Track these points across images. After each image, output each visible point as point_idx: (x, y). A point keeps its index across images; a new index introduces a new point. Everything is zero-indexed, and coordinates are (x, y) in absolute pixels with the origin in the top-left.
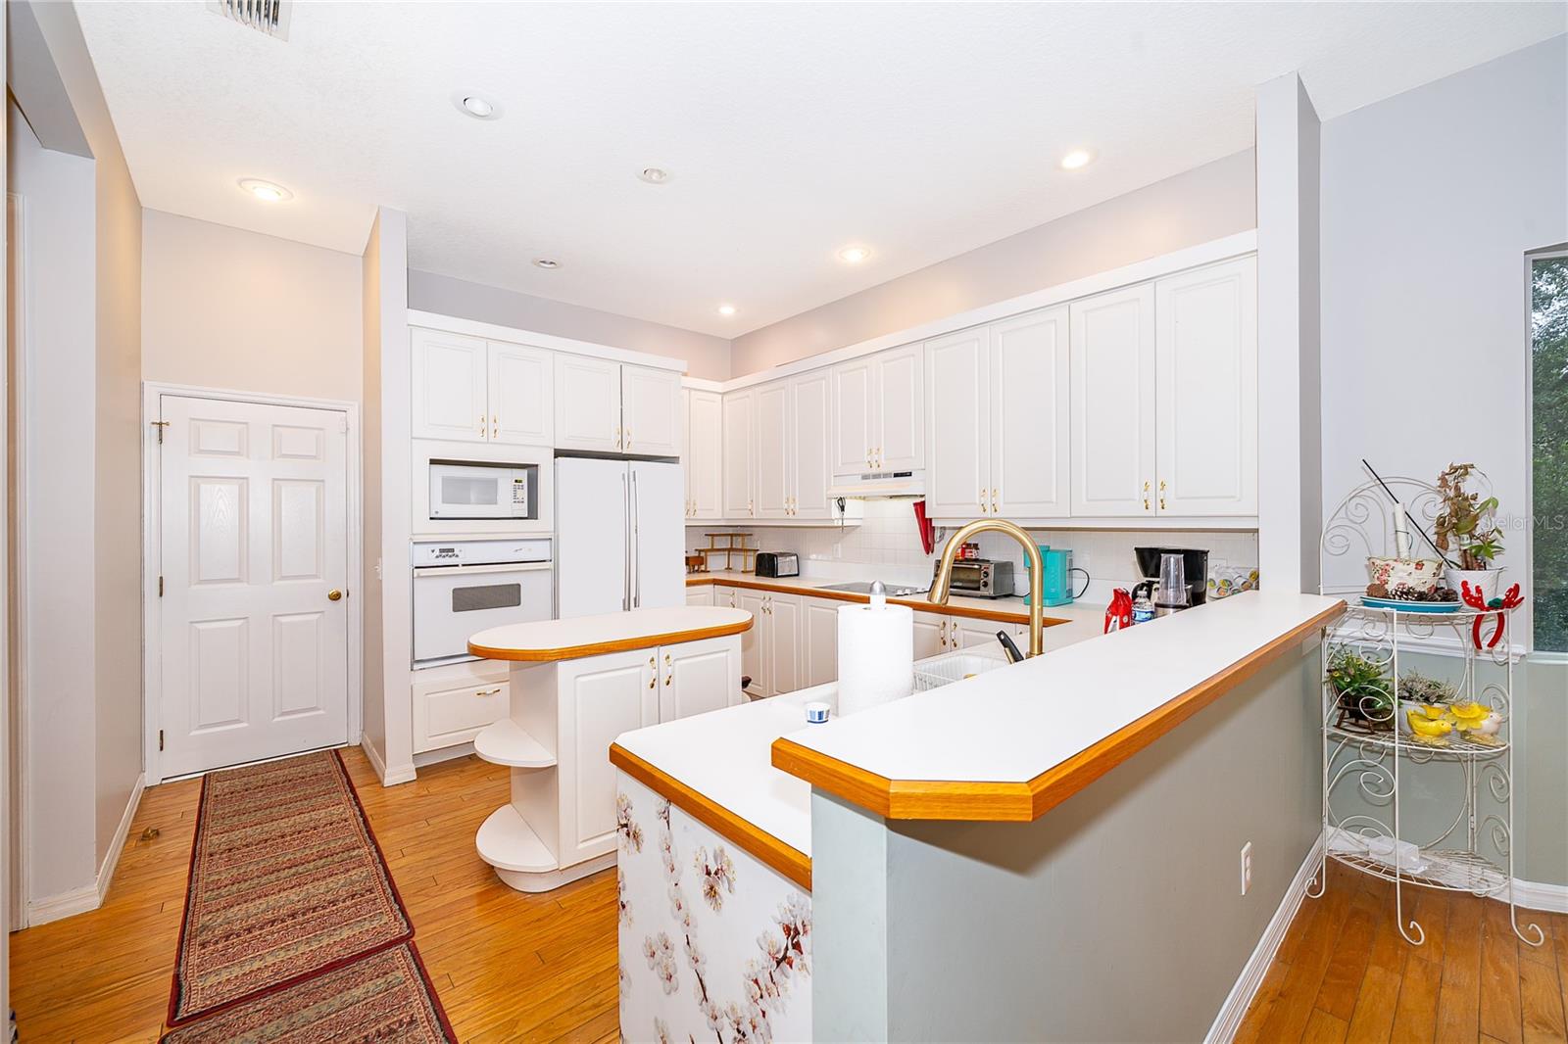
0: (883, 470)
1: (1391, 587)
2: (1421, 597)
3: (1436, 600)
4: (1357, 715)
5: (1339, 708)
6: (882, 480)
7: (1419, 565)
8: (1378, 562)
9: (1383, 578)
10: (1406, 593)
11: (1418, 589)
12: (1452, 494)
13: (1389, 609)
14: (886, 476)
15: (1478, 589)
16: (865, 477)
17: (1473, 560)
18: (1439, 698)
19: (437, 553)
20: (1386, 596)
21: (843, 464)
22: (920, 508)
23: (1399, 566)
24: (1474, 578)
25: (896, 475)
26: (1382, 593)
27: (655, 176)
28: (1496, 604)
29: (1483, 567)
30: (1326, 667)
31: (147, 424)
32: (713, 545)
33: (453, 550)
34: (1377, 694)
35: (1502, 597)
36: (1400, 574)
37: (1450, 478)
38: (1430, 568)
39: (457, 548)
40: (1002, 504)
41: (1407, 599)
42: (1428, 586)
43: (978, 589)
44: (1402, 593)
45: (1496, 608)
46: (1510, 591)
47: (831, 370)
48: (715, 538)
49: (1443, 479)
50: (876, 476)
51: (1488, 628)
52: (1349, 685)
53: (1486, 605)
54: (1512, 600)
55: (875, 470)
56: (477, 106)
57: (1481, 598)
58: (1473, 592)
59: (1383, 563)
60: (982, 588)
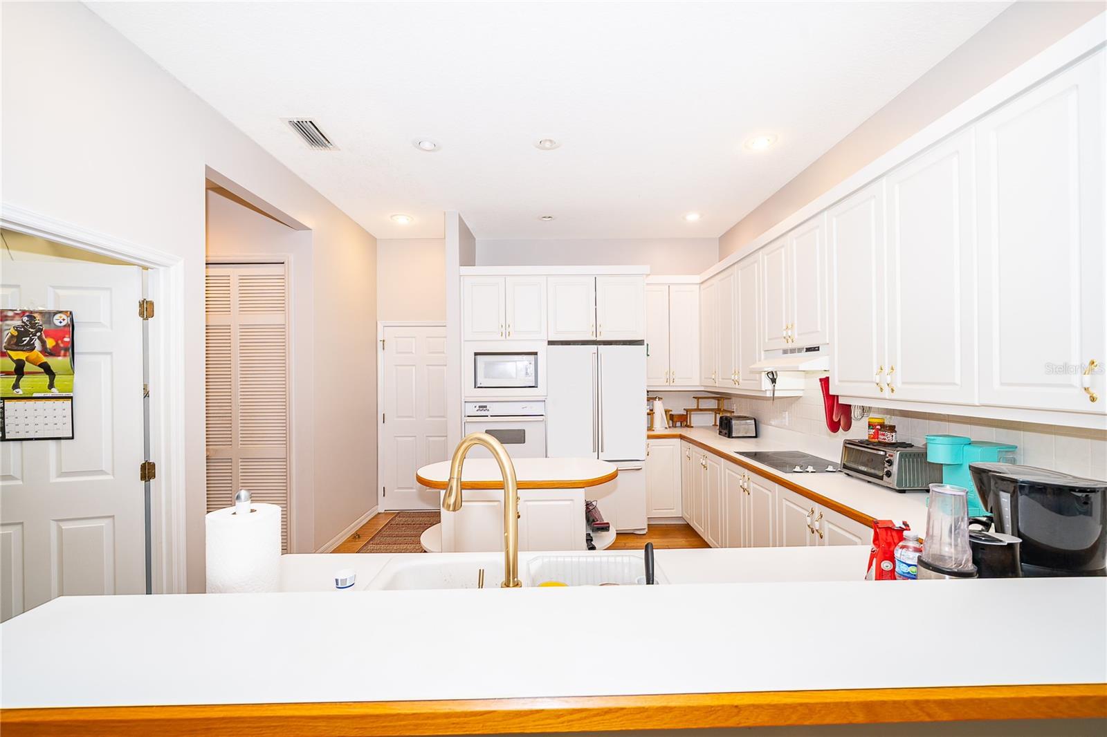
0: (796, 345)
6: (796, 354)
14: (800, 350)
16: (785, 352)
19: (477, 408)
21: (769, 339)
22: (825, 382)
25: (808, 350)
27: (548, 145)
31: (379, 341)
32: (698, 406)
33: (486, 407)
39: (488, 405)
40: (899, 385)
43: (881, 478)
47: (760, 252)
48: (700, 400)
50: (793, 351)
55: (790, 346)
56: (427, 145)
60: (885, 477)
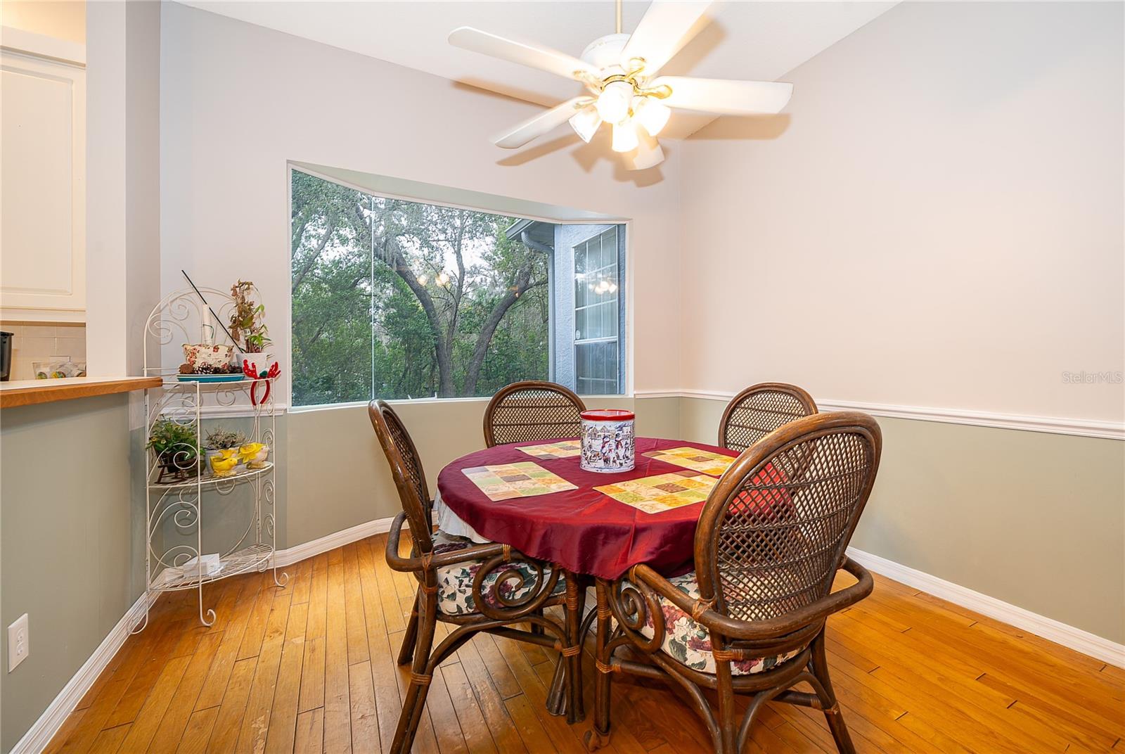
1: (196, 366)
2: (217, 371)
3: (226, 373)
4: (172, 469)
5: (159, 467)
7: (216, 349)
8: (188, 348)
9: (192, 359)
10: (206, 369)
11: (214, 366)
12: (239, 301)
13: (194, 382)
15: (253, 365)
17: (252, 347)
18: (233, 445)
20: (193, 372)
23: (203, 349)
24: (252, 358)
26: (190, 371)
28: (264, 375)
29: (257, 351)
30: (148, 436)
34: (186, 448)
35: (268, 370)
36: (203, 356)
37: (238, 289)
38: (223, 350)
41: (206, 373)
42: (222, 364)
44: (203, 369)
45: (264, 378)
46: (273, 366)
49: (234, 289)
51: (260, 392)
52: (166, 445)
53: (258, 376)
54: (274, 372)
57: (255, 371)
58: (250, 367)
59: (192, 348)
